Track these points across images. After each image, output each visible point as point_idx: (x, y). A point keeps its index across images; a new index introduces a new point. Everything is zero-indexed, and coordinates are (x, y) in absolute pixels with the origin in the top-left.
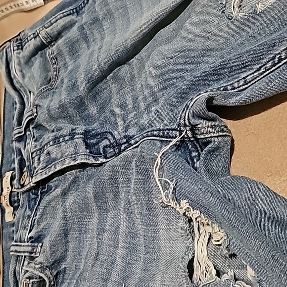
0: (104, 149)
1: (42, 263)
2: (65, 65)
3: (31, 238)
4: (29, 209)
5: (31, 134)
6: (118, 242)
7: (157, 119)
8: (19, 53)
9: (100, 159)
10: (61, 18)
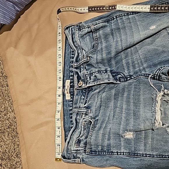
0: (119, 78)
1: (91, 116)
2: (101, 42)
3: (85, 107)
4: (83, 96)
5: (84, 67)
6: (122, 112)
7: (144, 71)
8: (79, 32)
9: (118, 82)
10: (101, 23)
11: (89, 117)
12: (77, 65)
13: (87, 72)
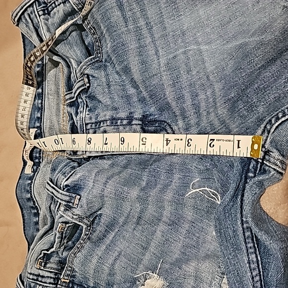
8: (47, 19)
11: (75, 217)
12: (70, 98)
13: (91, 118)
